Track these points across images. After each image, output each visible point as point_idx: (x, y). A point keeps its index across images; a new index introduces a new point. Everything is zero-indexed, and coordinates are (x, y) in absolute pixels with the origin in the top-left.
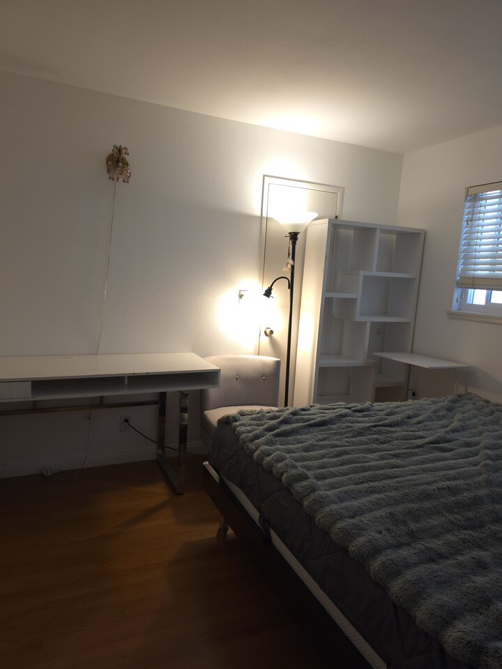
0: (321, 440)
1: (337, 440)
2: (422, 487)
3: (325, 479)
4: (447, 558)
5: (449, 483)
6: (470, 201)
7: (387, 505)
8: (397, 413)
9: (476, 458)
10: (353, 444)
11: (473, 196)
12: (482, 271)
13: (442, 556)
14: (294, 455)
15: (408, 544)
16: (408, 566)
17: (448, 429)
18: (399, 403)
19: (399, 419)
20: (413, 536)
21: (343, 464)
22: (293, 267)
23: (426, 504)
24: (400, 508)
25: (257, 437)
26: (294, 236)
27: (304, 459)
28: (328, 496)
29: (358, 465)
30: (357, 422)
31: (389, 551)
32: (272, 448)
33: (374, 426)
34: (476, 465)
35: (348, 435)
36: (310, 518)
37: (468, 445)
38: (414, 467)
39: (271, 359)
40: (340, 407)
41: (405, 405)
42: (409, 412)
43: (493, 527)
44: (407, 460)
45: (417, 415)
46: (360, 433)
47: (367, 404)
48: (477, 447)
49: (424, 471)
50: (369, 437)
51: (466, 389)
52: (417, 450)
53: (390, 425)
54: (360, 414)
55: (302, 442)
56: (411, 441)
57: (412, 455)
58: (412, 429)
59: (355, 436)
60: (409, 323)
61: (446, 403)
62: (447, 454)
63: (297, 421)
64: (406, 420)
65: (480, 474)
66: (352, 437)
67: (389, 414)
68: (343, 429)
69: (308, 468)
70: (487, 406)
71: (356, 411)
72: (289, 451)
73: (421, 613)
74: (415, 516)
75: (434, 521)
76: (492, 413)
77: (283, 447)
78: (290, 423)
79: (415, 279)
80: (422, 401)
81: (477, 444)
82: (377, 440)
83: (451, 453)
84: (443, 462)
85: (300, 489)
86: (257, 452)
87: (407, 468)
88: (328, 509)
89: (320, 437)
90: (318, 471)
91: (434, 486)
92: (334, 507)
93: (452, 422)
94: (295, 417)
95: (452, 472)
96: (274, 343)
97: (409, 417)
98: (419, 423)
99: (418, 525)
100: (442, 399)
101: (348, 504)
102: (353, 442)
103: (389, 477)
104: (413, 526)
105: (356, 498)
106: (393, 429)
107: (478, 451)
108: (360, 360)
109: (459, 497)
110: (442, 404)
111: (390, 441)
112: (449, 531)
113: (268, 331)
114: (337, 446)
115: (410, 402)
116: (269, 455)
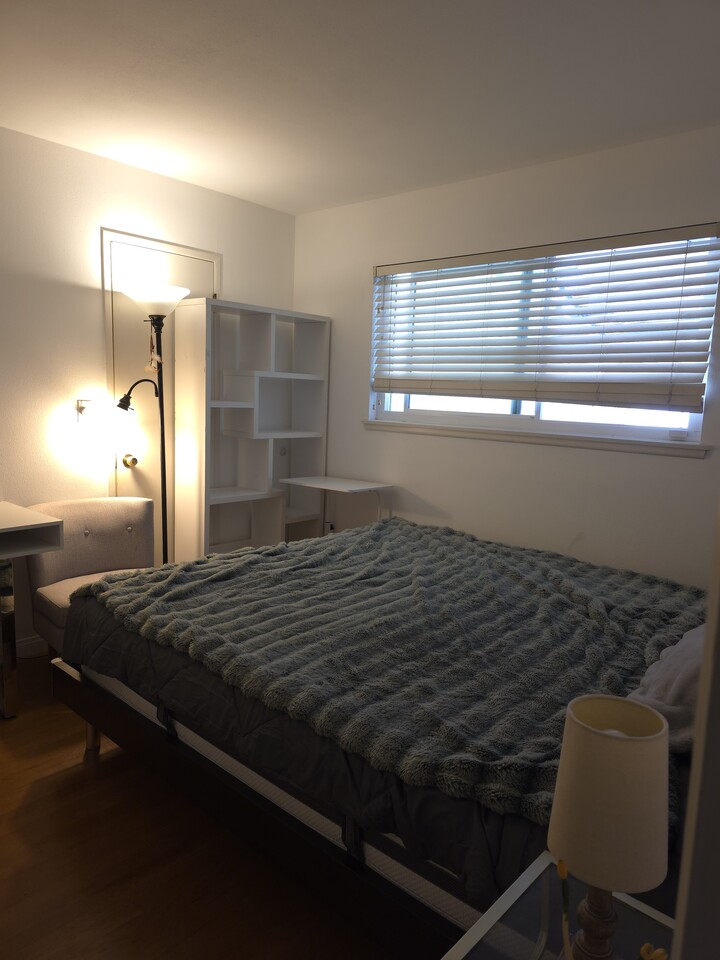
0: (230, 596)
1: (251, 593)
2: (358, 627)
3: (245, 639)
4: (393, 693)
5: (385, 618)
6: (378, 284)
7: (324, 653)
8: (318, 550)
9: (409, 588)
10: (272, 594)
11: (382, 277)
12: (397, 371)
13: (387, 692)
14: (198, 620)
15: (353, 689)
16: (355, 710)
17: (377, 560)
18: (318, 539)
19: (322, 557)
20: (356, 679)
21: (264, 619)
22: (160, 365)
23: (366, 644)
24: (339, 653)
25: (140, 606)
26: (157, 321)
27: (211, 623)
28: (253, 658)
29: (282, 617)
30: (272, 568)
31: (333, 700)
32: (166, 616)
33: (294, 570)
34: (410, 595)
35: (262, 585)
36: (234, 688)
37: (399, 574)
38: (347, 608)
39: (137, 501)
40: (248, 553)
41: (327, 541)
42: (333, 547)
43: (434, 654)
44: (337, 602)
45: (341, 550)
46: (278, 580)
47: (281, 545)
48: (410, 576)
49: (359, 610)
50: (290, 583)
51: (391, 514)
52: (347, 589)
53: (313, 566)
54: (274, 558)
55: (205, 603)
56: (338, 580)
57: (341, 595)
58: (339, 566)
59: (273, 585)
60: (320, 439)
61: (371, 531)
62: (380, 588)
63: (193, 578)
64: (330, 557)
65: (416, 603)
66: (269, 587)
67: (309, 553)
68: (257, 578)
69: (222, 632)
70: (415, 530)
71: (268, 555)
72: (190, 617)
73: (375, 752)
74: (355, 658)
75: (375, 660)
76: (420, 537)
77: (181, 613)
78: (183, 583)
79: (322, 381)
80: (344, 533)
81: (409, 572)
82: (300, 585)
83: (384, 586)
84: (376, 598)
85: (215, 657)
86: (146, 625)
87: (339, 611)
88: (255, 672)
89: (228, 593)
90: (234, 633)
91: (371, 624)
92: (263, 668)
93: (380, 553)
94: (190, 573)
95: (387, 606)
96: (139, 477)
97: (333, 554)
98: (345, 558)
99: (360, 667)
100: (366, 528)
101: (279, 661)
102: (271, 592)
103: (321, 624)
104: (355, 669)
105: (286, 654)
106: (316, 570)
107: (411, 579)
108: (263, 490)
109: (398, 630)
110: (367, 533)
111: (314, 584)
112: (392, 667)
113: (129, 460)
114: (252, 600)
115: (330, 536)
116: (163, 626)
